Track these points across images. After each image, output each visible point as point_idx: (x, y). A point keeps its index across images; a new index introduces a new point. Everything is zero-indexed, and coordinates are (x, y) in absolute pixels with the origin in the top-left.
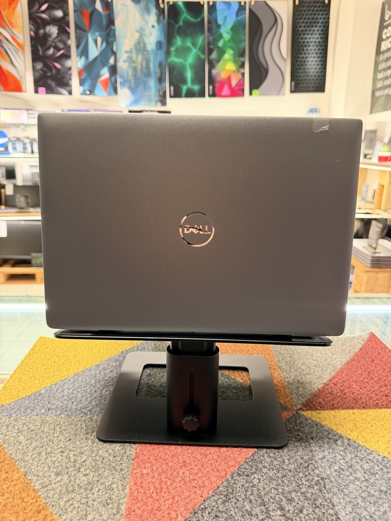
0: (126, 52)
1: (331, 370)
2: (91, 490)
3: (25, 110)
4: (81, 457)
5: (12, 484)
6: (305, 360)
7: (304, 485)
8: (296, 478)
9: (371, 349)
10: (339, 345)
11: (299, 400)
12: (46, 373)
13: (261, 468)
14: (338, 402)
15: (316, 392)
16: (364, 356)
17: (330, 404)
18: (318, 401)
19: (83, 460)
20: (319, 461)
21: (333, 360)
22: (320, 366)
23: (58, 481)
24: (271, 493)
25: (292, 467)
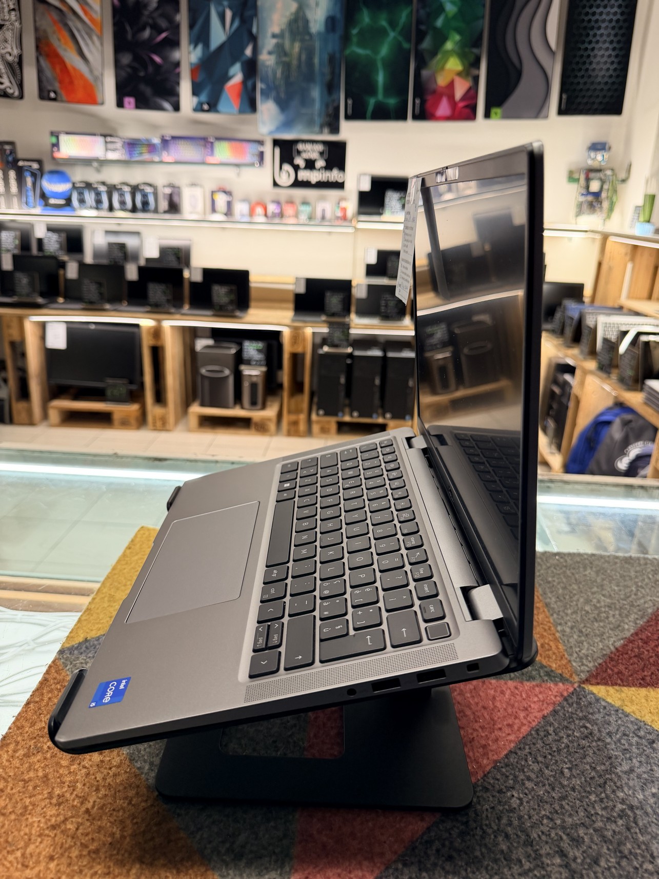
0: (274, 36)
1: (636, 616)
3: (101, 135)
5: (111, 773)
6: (590, 594)
7: (599, 817)
8: (585, 803)
10: (648, 573)
11: (583, 665)
13: (522, 780)
14: (652, 673)
15: (611, 653)
17: (638, 678)
18: (616, 670)
20: (624, 777)
21: (639, 599)
22: (618, 607)
24: (542, 825)
25: (576, 782)
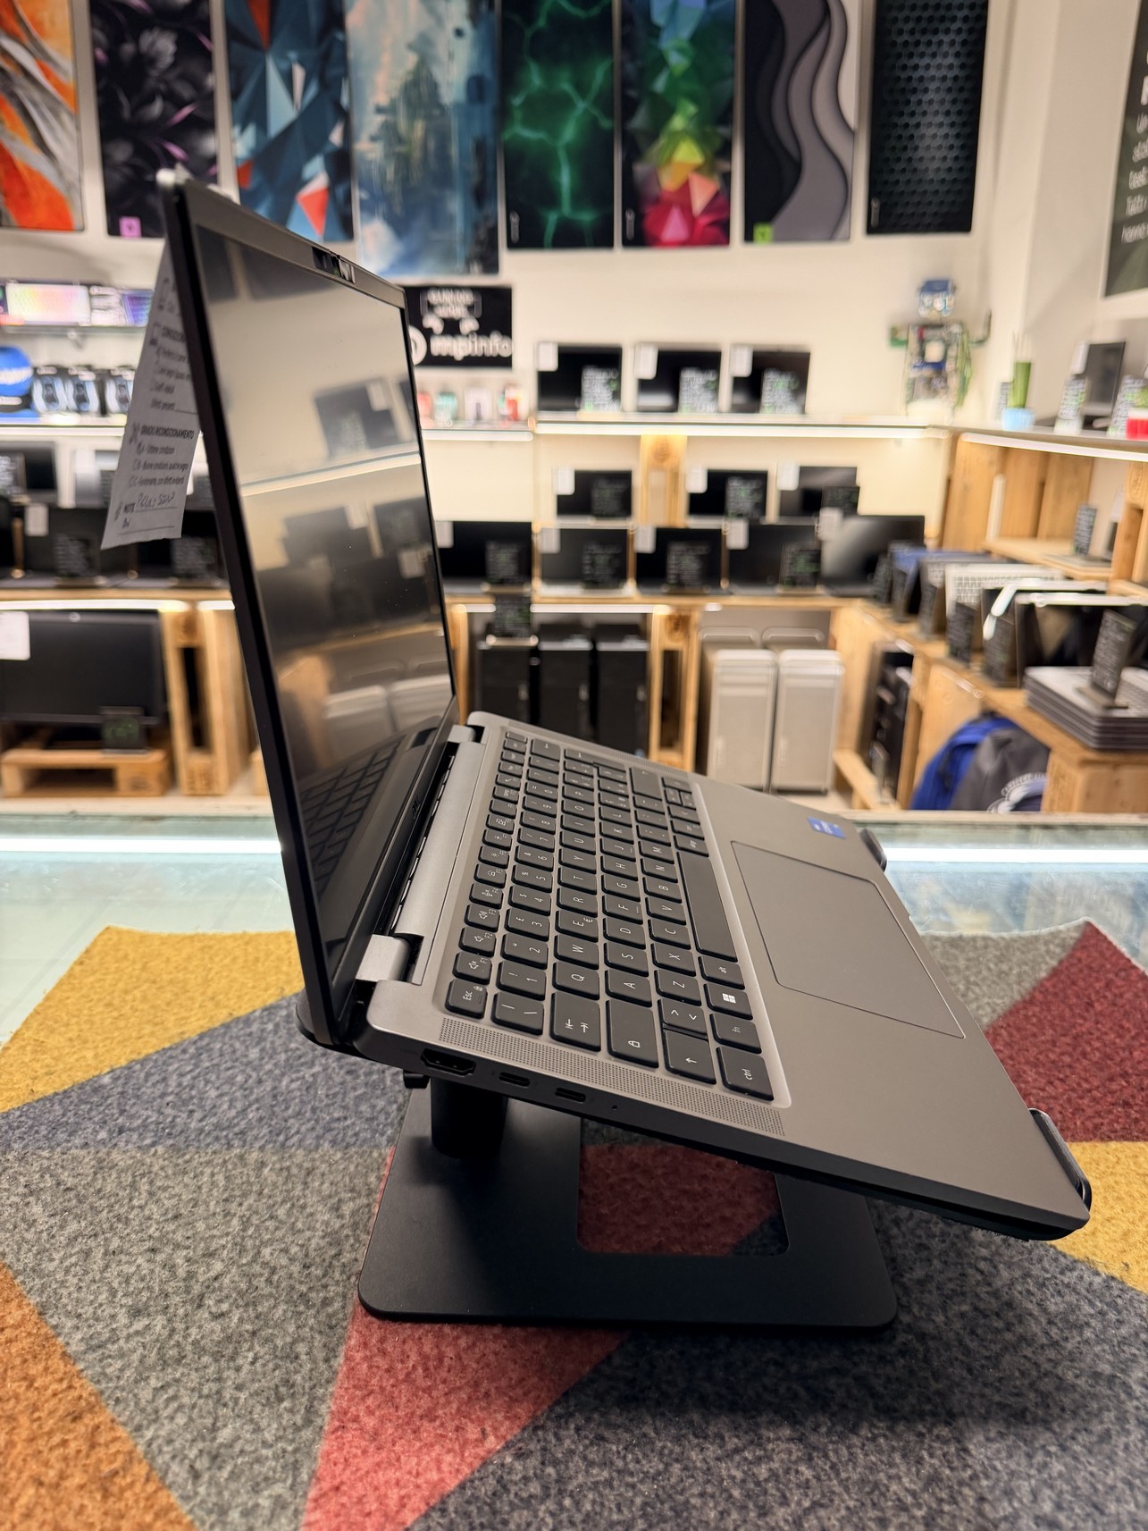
0: (379, 110)
2: (232, 1358)
3: (83, 284)
4: (208, 1265)
9: (1086, 971)
10: (989, 961)
12: (118, 1029)
16: (1064, 990)
19: (212, 1274)
21: (970, 1002)
23: (137, 1333)
